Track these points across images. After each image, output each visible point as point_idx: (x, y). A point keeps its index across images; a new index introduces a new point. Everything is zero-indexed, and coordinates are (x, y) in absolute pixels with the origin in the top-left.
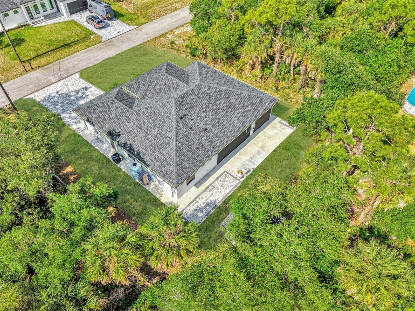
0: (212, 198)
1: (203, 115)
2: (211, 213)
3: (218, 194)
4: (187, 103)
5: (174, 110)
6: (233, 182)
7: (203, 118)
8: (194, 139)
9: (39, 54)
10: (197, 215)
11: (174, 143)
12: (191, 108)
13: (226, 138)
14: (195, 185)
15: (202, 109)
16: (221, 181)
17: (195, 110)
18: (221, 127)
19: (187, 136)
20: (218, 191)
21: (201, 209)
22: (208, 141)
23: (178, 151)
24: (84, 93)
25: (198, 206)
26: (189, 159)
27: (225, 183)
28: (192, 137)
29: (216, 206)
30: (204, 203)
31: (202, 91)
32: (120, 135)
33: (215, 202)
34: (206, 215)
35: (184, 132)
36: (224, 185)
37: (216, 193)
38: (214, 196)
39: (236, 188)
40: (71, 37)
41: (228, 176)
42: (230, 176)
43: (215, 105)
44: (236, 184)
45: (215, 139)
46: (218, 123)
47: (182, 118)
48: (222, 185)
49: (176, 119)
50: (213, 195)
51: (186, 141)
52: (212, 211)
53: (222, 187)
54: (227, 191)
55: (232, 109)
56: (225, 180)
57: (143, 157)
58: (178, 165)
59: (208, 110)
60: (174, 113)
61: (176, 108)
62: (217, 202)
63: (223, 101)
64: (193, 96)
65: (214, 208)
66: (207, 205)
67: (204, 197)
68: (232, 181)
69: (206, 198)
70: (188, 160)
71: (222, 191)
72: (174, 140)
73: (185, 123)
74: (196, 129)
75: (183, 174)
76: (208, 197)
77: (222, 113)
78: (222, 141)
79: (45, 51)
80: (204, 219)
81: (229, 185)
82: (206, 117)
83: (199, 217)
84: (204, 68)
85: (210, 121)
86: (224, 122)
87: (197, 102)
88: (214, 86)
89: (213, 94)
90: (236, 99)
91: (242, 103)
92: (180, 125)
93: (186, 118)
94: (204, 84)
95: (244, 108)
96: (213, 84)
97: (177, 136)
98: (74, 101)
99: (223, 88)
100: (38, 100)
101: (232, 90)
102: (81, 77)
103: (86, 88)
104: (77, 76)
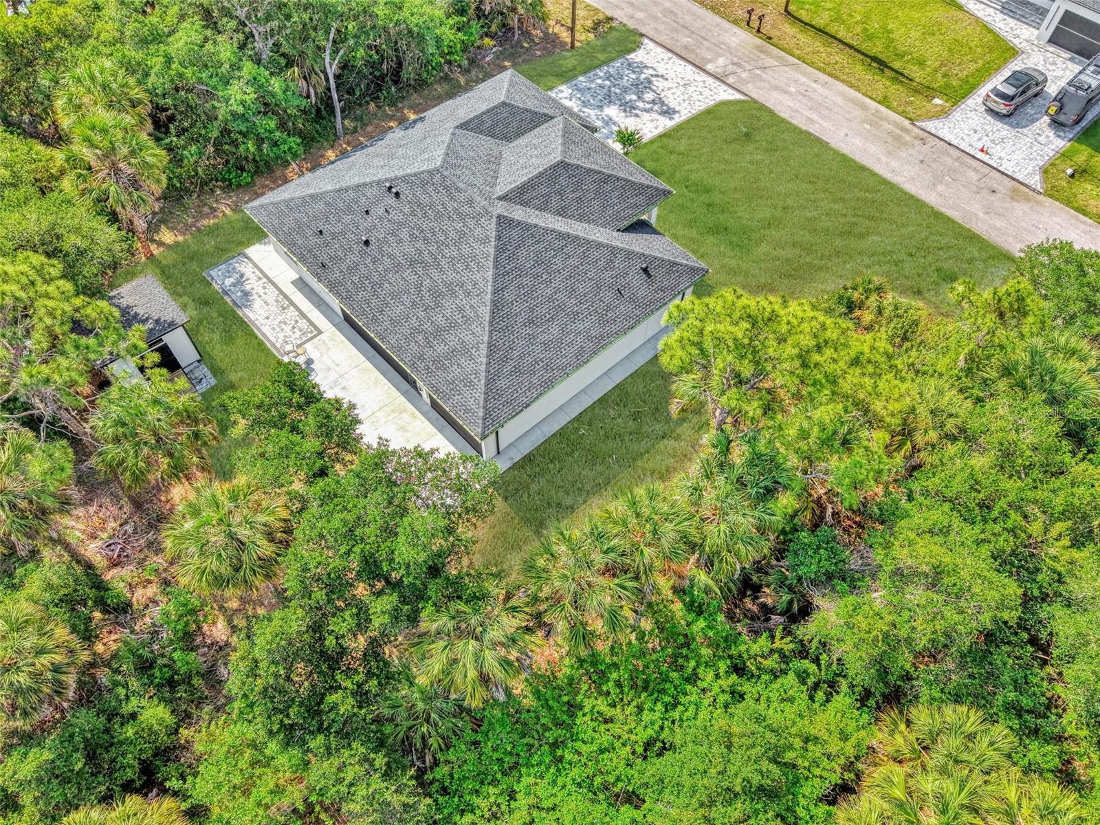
0: (257, 304)
1: (404, 234)
2: (226, 297)
3: (263, 313)
4: (430, 196)
5: (409, 171)
6: (286, 342)
7: (396, 236)
8: (342, 223)
10: (230, 277)
11: (331, 187)
12: (418, 206)
14: (301, 279)
15: (418, 230)
16: (297, 321)
17: (415, 215)
18: (376, 278)
19: (349, 208)
20: (273, 315)
21: (240, 283)
22: (340, 253)
23: (316, 198)
24: (648, 111)
25: (248, 279)
27: (288, 328)
28: (347, 219)
29: (238, 306)
30: (252, 289)
31: (471, 223)
33: (249, 307)
34: (223, 290)
35: (358, 201)
36: (283, 326)
37: (268, 310)
38: (261, 306)
39: (269, 345)
42: (304, 339)
43: (436, 258)
44: (277, 346)
45: (343, 267)
46: (386, 270)
47: (391, 190)
48: (286, 324)
49: (386, 180)
50: (264, 304)
51: (336, 209)
52: (228, 300)
53: (280, 322)
54: (265, 329)
55: (428, 300)
56: (296, 330)
59: (419, 244)
60: (400, 174)
61: (415, 175)
62: (245, 310)
63: (451, 275)
64: (451, 206)
65: (235, 303)
66: (246, 294)
67: (266, 290)
68: (290, 341)
69: (262, 294)
71: (270, 320)
72: (338, 187)
73: (378, 200)
74: (366, 223)
75: (268, 215)
76: (263, 296)
77: (413, 278)
78: (339, 283)
80: (217, 287)
81: (281, 335)
82: (399, 241)
83: (224, 280)
84: (645, 270)
85: (390, 250)
86: (390, 283)
87: (438, 215)
88: (492, 251)
89: (465, 250)
90: (461, 309)
91: (452, 325)
92: (375, 190)
93: (391, 200)
94: (493, 226)
95: (438, 333)
96: (500, 250)
97: (347, 189)
98: (620, 100)
99: (490, 275)
100: (631, 56)
101: (489, 297)
102: (724, 103)
103: (668, 112)
104: (728, 96)
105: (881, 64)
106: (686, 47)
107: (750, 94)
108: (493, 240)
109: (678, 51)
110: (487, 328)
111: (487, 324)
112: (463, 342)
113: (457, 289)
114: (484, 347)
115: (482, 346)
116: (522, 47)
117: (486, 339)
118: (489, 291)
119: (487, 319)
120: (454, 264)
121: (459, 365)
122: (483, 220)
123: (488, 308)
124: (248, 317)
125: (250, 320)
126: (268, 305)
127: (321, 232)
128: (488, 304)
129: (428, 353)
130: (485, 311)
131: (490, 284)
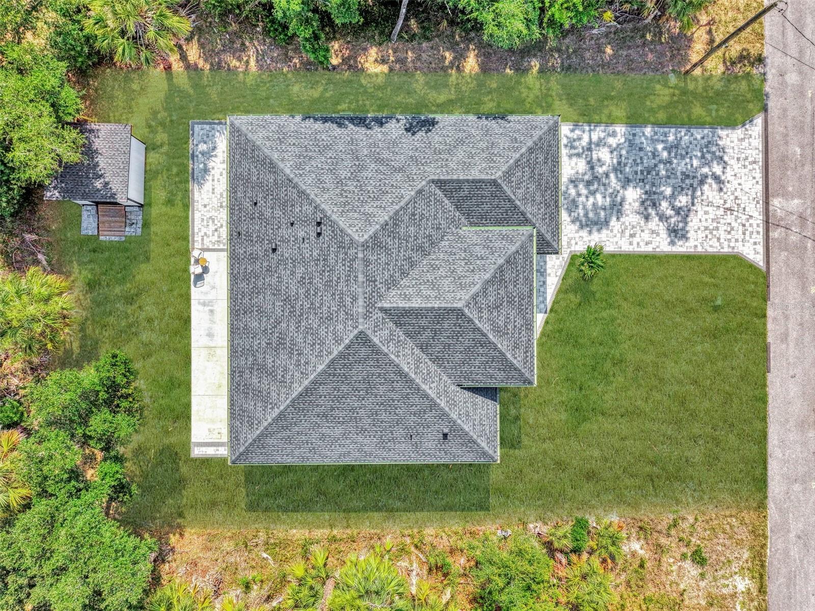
0: (208, 186)
1: (300, 271)
2: (191, 162)
3: (205, 199)
4: (337, 261)
5: (341, 223)
6: (203, 240)
7: (294, 266)
8: (273, 212)
10: (205, 143)
11: (288, 171)
12: (324, 260)
13: (239, 273)
15: (309, 279)
16: (222, 226)
17: (317, 265)
18: (260, 283)
19: (284, 204)
20: (211, 206)
21: (208, 155)
22: (254, 236)
23: (272, 167)
24: (663, 217)
25: (216, 156)
26: (249, 174)
27: (212, 227)
28: (278, 213)
29: (193, 177)
30: (213, 168)
31: (342, 315)
32: (408, 129)
33: (200, 185)
34: (193, 152)
35: (294, 205)
36: (211, 221)
37: (210, 199)
38: (208, 191)
39: (190, 232)
41: (219, 246)
42: (216, 247)
43: (302, 315)
44: (196, 239)
45: (249, 250)
46: (269, 285)
47: (319, 224)
48: (213, 222)
49: (323, 211)
50: (211, 191)
51: (277, 195)
52: (191, 166)
53: (211, 217)
54: (197, 215)
55: (274, 340)
56: (216, 234)
57: (328, 124)
58: (255, 148)
59: (302, 291)
60: (334, 217)
61: (341, 231)
62: (195, 185)
63: (300, 339)
64: (342, 286)
65: (193, 173)
66: (206, 170)
67: (221, 177)
68: (206, 240)
69: (216, 179)
70: (249, 170)
71: (205, 209)
72: (292, 176)
73: (305, 222)
74: (285, 232)
75: (237, 144)
76: (216, 182)
77: (279, 311)
78: (239, 259)
80: (191, 146)
81: (204, 230)
83: (200, 142)
84: (445, 433)
85: (283, 272)
86: (264, 298)
87: (328, 284)
88: (336, 353)
89: (322, 331)
90: (286, 370)
91: (272, 374)
92: (308, 209)
93: (312, 231)
94: (352, 336)
95: (261, 369)
96: (341, 356)
97: (295, 186)
98: (653, 185)
99: (320, 368)
100: (722, 133)
101: (306, 382)
102: (738, 260)
103: (677, 233)
104: (753, 252)
106: (784, 158)
107: (772, 264)
108: (343, 346)
109: (773, 156)
110: (288, 402)
111: (290, 399)
112: (269, 393)
113: (296, 353)
114: (276, 412)
115: (276, 409)
116: (643, 36)
117: (282, 408)
118: (309, 380)
119: (293, 396)
120: (307, 333)
121: (255, 404)
122: (350, 323)
123: (300, 389)
124: (193, 195)
125: (193, 199)
126: (213, 193)
127: (256, 204)
128: (302, 387)
129: (247, 375)
130: (298, 389)
131: (315, 374)
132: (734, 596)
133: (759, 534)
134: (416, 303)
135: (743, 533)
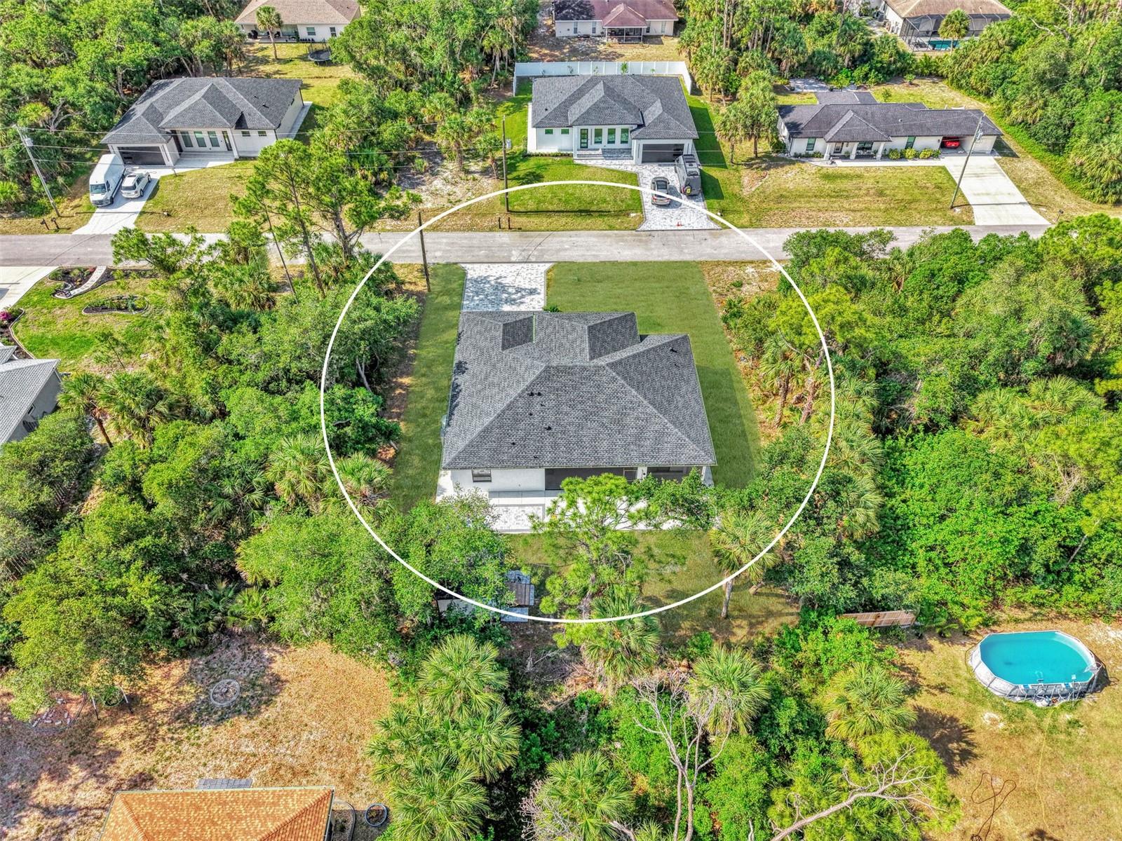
1: (565, 408)
4: (559, 381)
5: (532, 379)
7: (562, 413)
8: (521, 430)
9: (540, 209)
11: (491, 418)
12: (557, 390)
13: (566, 457)
14: (489, 492)
15: (571, 401)
16: (523, 511)
17: (561, 396)
18: (574, 440)
19: (516, 420)
20: (505, 519)
22: (538, 444)
23: (487, 430)
24: (523, 297)
26: (491, 449)
27: (525, 517)
28: (522, 426)
31: (596, 378)
32: (464, 372)
35: (517, 413)
36: (519, 518)
40: (605, 201)
43: (597, 407)
45: (549, 449)
46: (575, 432)
47: (532, 394)
48: (520, 516)
49: (523, 392)
51: (508, 426)
53: (516, 518)
54: (513, 527)
55: (616, 428)
57: (455, 412)
58: (471, 445)
59: (579, 407)
60: (527, 383)
61: (537, 378)
63: (614, 408)
64: (576, 377)
70: (487, 449)
71: (509, 522)
72: (495, 416)
73: (530, 405)
74: (536, 420)
75: (465, 460)
77: (595, 425)
78: (555, 457)
79: (550, 208)
81: (527, 523)
82: (566, 414)
84: (672, 350)
85: (566, 422)
86: (585, 436)
87: (574, 388)
88: (622, 382)
89: (608, 391)
90: (638, 418)
91: (642, 429)
92: (521, 402)
93: (536, 399)
94: (610, 370)
95: (638, 438)
96: (625, 379)
97: (503, 412)
98: (501, 301)
99: (634, 392)
100: (469, 277)
101: (645, 402)
102: (548, 272)
103: (533, 292)
104: (544, 267)
105: (586, 212)
106: (487, 256)
107: (552, 260)
108: (617, 377)
109: (485, 260)
110: (661, 416)
111: (659, 414)
112: (656, 431)
113: (624, 411)
115: (668, 425)
117: (666, 421)
118: (643, 400)
119: (656, 412)
120: (609, 402)
123: (651, 407)
127: (514, 444)
130: (651, 409)
131: (639, 396)
132: (758, 273)
133: (718, 264)
134: (586, 345)
135: (719, 269)
